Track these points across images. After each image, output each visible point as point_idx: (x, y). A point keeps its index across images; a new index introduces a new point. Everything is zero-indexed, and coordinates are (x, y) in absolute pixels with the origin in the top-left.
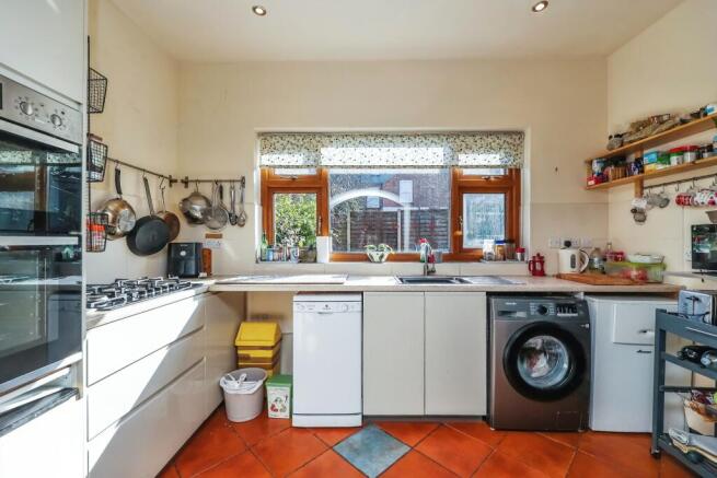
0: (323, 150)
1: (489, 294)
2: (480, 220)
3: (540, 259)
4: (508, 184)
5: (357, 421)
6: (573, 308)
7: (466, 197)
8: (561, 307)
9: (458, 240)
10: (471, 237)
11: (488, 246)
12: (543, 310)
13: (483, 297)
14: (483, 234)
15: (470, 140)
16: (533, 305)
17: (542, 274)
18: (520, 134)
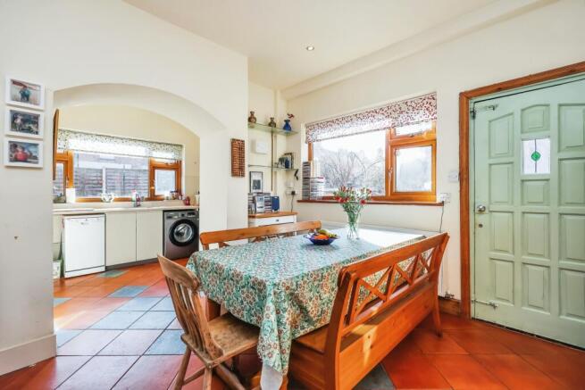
0: (70, 140)
1: (164, 211)
2: (164, 182)
3: (188, 199)
4: (177, 167)
5: (103, 269)
6: (193, 214)
7: (156, 171)
8: (190, 214)
9: (152, 192)
10: (159, 189)
11: (167, 194)
12: (183, 215)
13: (162, 213)
14: (165, 189)
15: (158, 146)
16: (180, 214)
17: (189, 204)
18: (181, 146)
